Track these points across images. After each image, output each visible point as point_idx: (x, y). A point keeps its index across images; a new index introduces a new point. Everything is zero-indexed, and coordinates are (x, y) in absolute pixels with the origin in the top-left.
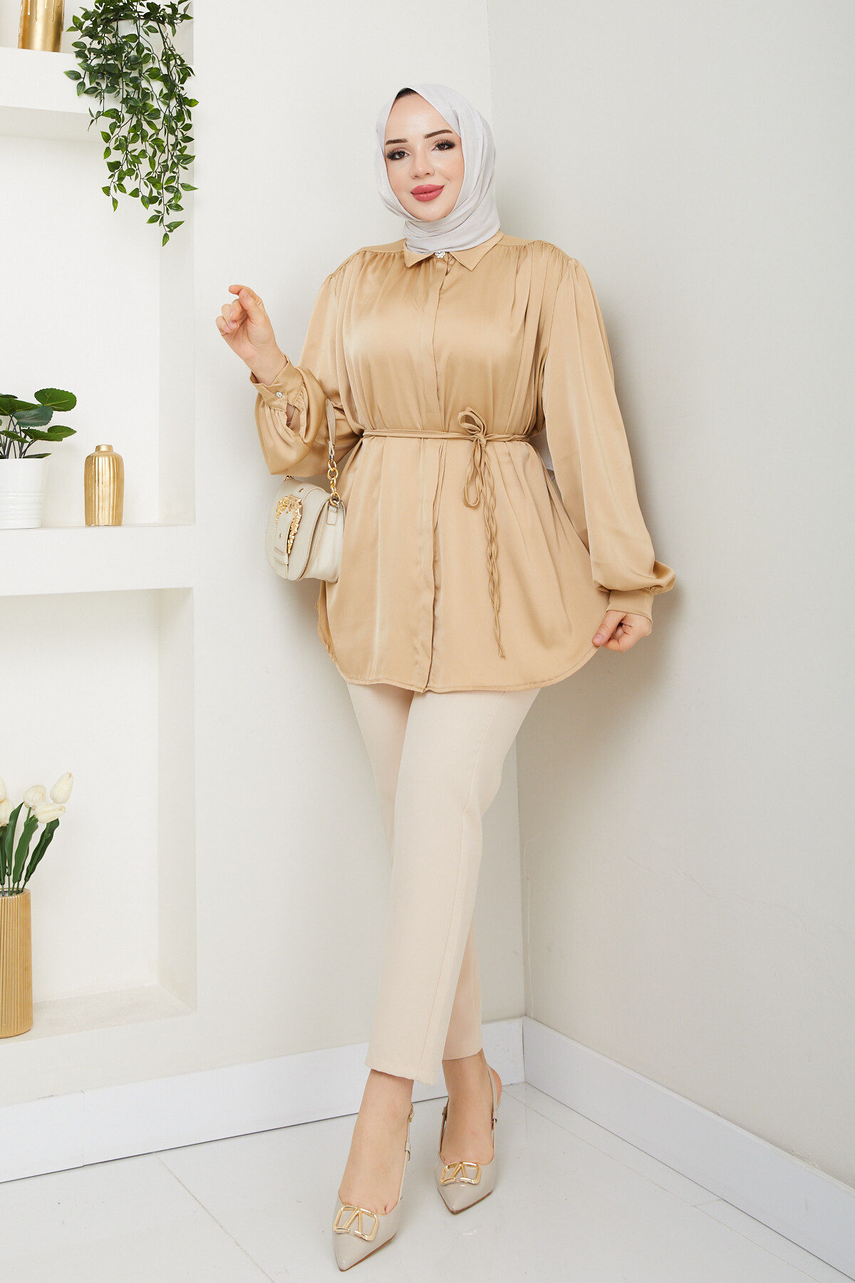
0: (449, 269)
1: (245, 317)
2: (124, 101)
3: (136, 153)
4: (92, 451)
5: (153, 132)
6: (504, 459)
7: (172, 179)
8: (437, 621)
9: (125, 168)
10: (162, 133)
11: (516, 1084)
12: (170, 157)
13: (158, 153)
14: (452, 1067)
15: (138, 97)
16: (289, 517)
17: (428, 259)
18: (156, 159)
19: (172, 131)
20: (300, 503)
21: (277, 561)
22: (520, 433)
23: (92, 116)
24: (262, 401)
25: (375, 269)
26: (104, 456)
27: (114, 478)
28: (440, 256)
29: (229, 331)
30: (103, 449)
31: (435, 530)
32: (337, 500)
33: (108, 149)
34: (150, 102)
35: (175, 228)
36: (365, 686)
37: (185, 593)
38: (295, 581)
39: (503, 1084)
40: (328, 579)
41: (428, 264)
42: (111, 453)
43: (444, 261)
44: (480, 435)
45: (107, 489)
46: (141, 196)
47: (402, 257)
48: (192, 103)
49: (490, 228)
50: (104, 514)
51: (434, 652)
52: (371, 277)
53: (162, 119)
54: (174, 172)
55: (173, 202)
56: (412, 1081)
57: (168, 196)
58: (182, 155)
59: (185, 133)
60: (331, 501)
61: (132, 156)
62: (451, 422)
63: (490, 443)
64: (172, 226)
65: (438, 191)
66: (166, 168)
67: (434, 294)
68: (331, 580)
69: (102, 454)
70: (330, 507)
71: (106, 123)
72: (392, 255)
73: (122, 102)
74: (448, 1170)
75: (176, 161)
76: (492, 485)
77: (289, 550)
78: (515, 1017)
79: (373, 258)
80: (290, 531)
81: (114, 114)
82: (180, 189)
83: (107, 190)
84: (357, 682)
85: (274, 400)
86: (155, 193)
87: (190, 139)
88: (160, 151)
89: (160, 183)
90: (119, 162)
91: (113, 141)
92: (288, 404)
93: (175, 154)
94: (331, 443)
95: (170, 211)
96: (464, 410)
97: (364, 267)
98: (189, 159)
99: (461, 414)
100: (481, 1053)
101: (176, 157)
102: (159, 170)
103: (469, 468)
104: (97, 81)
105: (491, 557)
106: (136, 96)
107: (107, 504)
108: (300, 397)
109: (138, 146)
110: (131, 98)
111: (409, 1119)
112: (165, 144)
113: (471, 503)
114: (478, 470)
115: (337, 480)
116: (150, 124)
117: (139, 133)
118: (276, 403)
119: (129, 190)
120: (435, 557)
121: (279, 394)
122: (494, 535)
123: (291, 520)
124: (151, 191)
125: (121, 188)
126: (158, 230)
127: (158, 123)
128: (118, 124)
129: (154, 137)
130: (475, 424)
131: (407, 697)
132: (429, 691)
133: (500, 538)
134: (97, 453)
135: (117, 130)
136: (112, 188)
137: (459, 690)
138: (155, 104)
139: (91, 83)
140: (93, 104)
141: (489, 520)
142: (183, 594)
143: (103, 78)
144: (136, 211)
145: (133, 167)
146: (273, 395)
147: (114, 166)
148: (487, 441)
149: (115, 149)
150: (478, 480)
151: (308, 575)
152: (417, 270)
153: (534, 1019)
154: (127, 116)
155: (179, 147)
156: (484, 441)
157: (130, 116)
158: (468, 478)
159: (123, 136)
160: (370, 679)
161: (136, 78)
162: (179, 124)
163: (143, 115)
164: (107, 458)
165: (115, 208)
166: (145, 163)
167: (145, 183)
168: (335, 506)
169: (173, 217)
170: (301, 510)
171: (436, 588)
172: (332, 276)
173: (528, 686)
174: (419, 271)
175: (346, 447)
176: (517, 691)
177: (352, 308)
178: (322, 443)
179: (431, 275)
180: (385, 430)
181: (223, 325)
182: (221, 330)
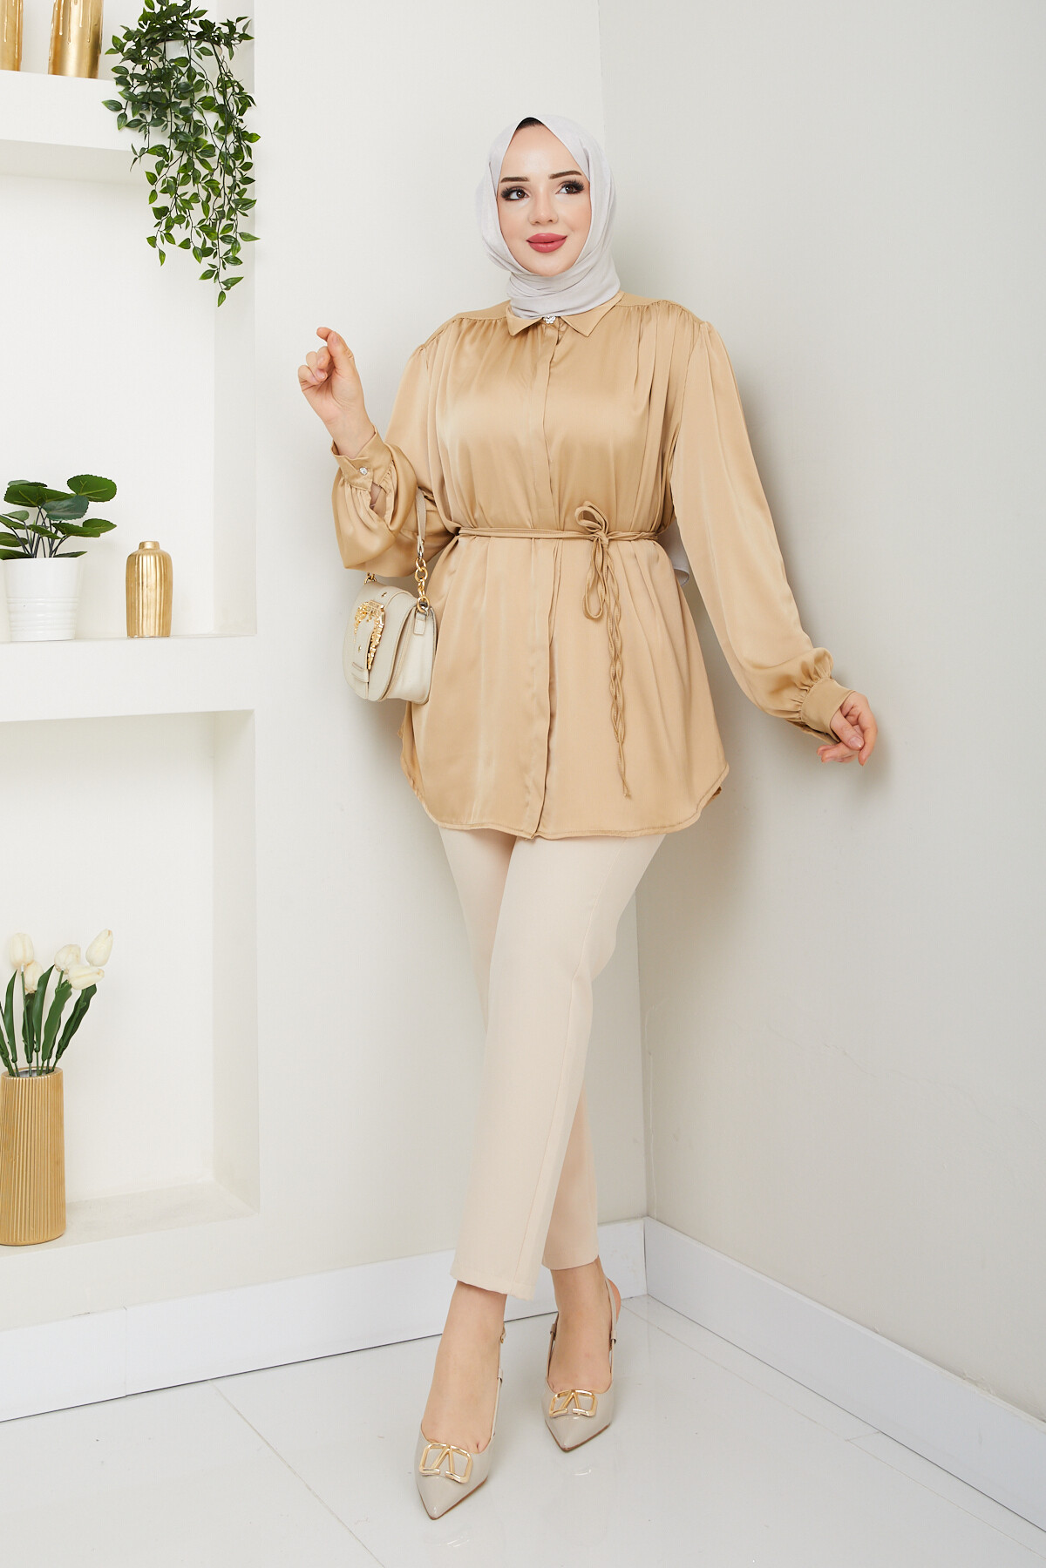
0: (560, 337)
1: (331, 368)
2: (173, 136)
3: (187, 197)
4: (135, 548)
5: (207, 172)
6: (630, 562)
7: (229, 227)
8: (551, 755)
9: (174, 215)
10: (217, 173)
11: (637, 1298)
12: (227, 202)
13: (213, 197)
14: (563, 1279)
15: (190, 131)
16: (370, 626)
17: (536, 325)
18: (210, 204)
19: (229, 171)
20: (382, 610)
21: (356, 678)
22: (648, 530)
23: (135, 153)
24: (342, 479)
25: (473, 340)
26: (149, 554)
27: (161, 579)
28: (550, 321)
29: (315, 383)
30: (148, 546)
31: (550, 646)
32: (426, 605)
33: (154, 191)
34: (203, 137)
35: (233, 285)
36: (463, 830)
37: (246, 715)
38: (376, 702)
39: (622, 1297)
41: (535, 331)
42: (158, 551)
43: (554, 326)
44: (601, 534)
45: (153, 594)
46: (192, 247)
47: (505, 323)
48: (253, 137)
49: (609, 286)
50: (149, 623)
51: (547, 791)
52: (468, 349)
53: (217, 157)
54: (232, 220)
55: (231, 254)
56: (504, 1294)
57: (224, 248)
58: (241, 199)
59: (244, 173)
60: (418, 607)
61: (182, 200)
62: (568, 519)
63: (612, 542)
64: (230, 283)
65: (559, 243)
66: (221, 215)
67: (543, 369)
68: (418, 701)
69: (147, 552)
70: (418, 614)
71: (151, 161)
72: (494, 322)
73: (170, 137)
74: (558, 1399)
75: (234, 206)
76: (616, 594)
77: (370, 666)
78: (635, 1218)
79: (471, 326)
80: (371, 643)
81: (161, 151)
82: (239, 239)
83: (152, 241)
84: (452, 826)
85: (356, 476)
86: (209, 245)
87: (250, 181)
88: (215, 194)
89: (214, 232)
90: (167, 208)
91: (160, 183)
92: (373, 483)
93: (233, 198)
94: (419, 538)
95: (227, 265)
96: (581, 505)
97: (460, 337)
98: (249, 203)
99: (579, 510)
100: (597, 1261)
101: (234, 201)
102: (214, 217)
103: (590, 574)
104: (141, 112)
105: (615, 678)
106: (187, 130)
107: (152, 611)
108: (388, 477)
109: (189, 189)
110: (181, 133)
111: (501, 1341)
112: (220, 186)
113: (593, 613)
114: (600, 575)
115: (427, 582)
116: (203, 162)
117: (190, 173)
118: (358, 481)
119: (179, 241)
120: (551, 679)
121: (362, 470)
122: (618, 652)
123: (371, 629)
124: (205, 241)
125: (169, 238)
126: (213, 287)
127: (213, 161)
128: (166, 163)
129: (208, 178)
130: (595, 521)
131: (510, 842)
132: (539, 836)
133: (625, 656)
134: (141, 550)
135: (165, 170)
136: (159, 238)
137: (574, 836)
138: (209, 139)
139: (134, 115)
140: (136, 139)
141: (614, 634)
142: (241, 719)
143: (148, 109)
144: (187, 266)
145: (183, 213)
146: (357, 471)
147: (161, 212)
148: (610, 540)
149: (161, 192)
150: (600, 587)
151: (392, 695)
152: (523, 339)
153: (657, 1220)
154: (177, 154)
155: (237, 190)
156: (606, 540)
157: (179, 153)
158: (588, 585)
159: (171, 177)
160: (471, 822)
161: (187, 109)
162: (237, 163)
163: (196, 152)
164: (152, 558)
165: (162, 262)
166: (197, 208)
167: (197, 232)
168: (422, 613)
169: (230, 272)
170: (384, 618)
171: (552, 716)
172: (422, 347)
173: (657, 830)
174: (526, 340)
175: (438, 544)
176: (641, 836)
177: (448, 386)
178: (410, 536)
179: (540, 344)
180: (488, 529)
181: (308, 375)
182: (304, 382)
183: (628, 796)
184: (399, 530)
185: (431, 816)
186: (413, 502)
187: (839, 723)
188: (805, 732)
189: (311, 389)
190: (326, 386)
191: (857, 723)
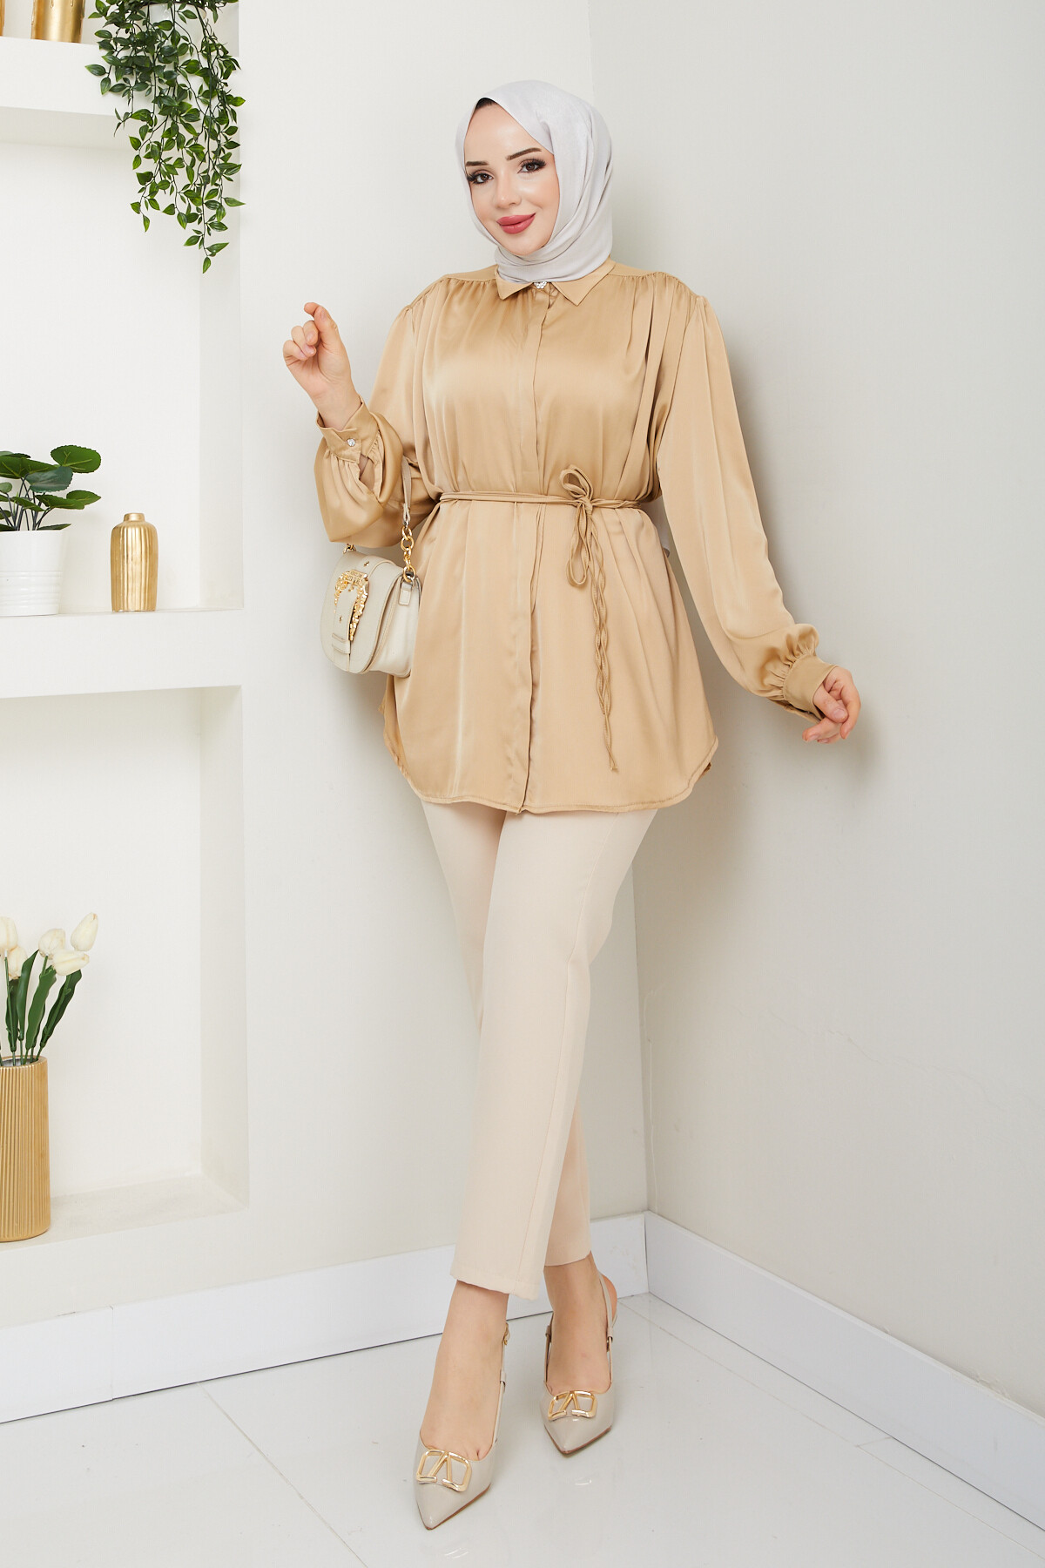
0: (551, 303)
2: (157, 100)
3: (171, 162)
4: (120, 521)
5: (192, 136)
6: (614, 529)
7: (214, 192)
8: (535, 726)
9: (158, 180)
10: (201, 138)
11: (637, 1295)
12: (211, 166)
13: (198, 162)
14: (557, 1276)
15: (174, 95)
16: (352, 596)
17: (525, 290)
18: (195, 168)
19: (213, 135)
20: (366, 579)
21: (336, 650)
22: (634, 499)
23: (119, 118)
25: (462, 299)
26: (134, 526)
27: (146, 552)
28: (540, 286)
29: (303, 358)
30: (133, 518)
31: (533, 613)
32: (411, 575)
33: (138, 156)
34: (187, 101)
35: (218, 251)
36: (445, 805)
37: (232, 692)
38: (358, 676)
39: (618, 1295)
40: (396, 673)
41: (525, 295)
42: (143, 523)
43: (545, 292)
44: (586, 500)
45: (138, 567)
46: (177, 213)
47: (495, 285)
48: (237, 101)
49: (598, 255)
50: (134, 597)
51: (531, 763)
52: (457, 308)
53: (202, 121)
54: (216, 185)
55: (216, 220)
56: (508, 1295)
57: (209, 213)
58: (226, 163)
59: (229, 137)
60: (404, 576)
61: (166, 166)
62: (552, 484)
63: (596, 509)
64: (215, 249)
65: (528, 221)
66: (206, 180)
67: (535, 330)
69: (132, 524)
70: (404, 584)
71: (134, 126)
72: (482, 283)
73: (154, 102)
74: (556, 1402)
75: (219, 171)
76: (600, 561)
77: (352, 637)
78: (636, 1212)
79: (457, 287)
80: (353, 613)
81: (145, 115)
82: (224, 204)
83: (136, 207)
84: (434, 801)
85: (344, 448)
86: (194, 210)
87: (234, 145)
88: (199, 159)
89: (199, 198)
90: (151, 173)
91: (144, 147)
92: (361, 454)
93: (217, 163)
94: (406, 507)
95: (212, 231)
96: (567, 468)
97: (449, 297)
98: (234, 168)
99: (564, 473)
100: (590, 1257)
101: (219, 166)
102: (199, 182)
103: (574, 539)
104: (125, 76)
105: (600, 647)
106: (171, 95)
107: (138, 585)
108: (375, 447)
109: (173, 154)
110: (165, 97)
111: (504, 1341)
112: (205, 151)
113: (578, 581)
114: (584, 541)
116: (187, 127)
117: (174, 138)
118: (345, 453)
119: (163, 207)
120: (532, 646)
121: (351, 442)
122: (603, 621)
123: (354, 599)
124: (189, 206)
125: (153, 204)
126: (198, 254)
127: (197, 126)
128: (150, 128)
129: (193, 143)
130: (579, 485)
131: (498, 818)
132: (526, 811)
133: (610, 625)
134: (125, 523)
135: (149, 135)
136: (143, 204)
137: (562, 811)
138: (194, 103)
139: (117, 79)
140: (119, 104)
141: (598, 601)
142: (229, 694)
143: (132, 73)
144: (171, 231)
145: (167, 179)
146: (344, 443)
147: (145, 178)
148: (594, 507)
149: (145, 157)
150: (584, 553)
151: (374, 668)
152: (513, 302)
153: (659, 1215)
154: (161, 118)
155: (222, 155)
156: (589, 507)
157: (164, 118)
158: (573, 550)
159: (155, 142)
160: (452, 796)
161: (171, 73)
162: (222, 127)
163: (180, 116)
164: (137, 530)
165: (146, 228)
166: (182, 173)
167: (182, 198)
168: (408, 583)
169: (215, 237)
170: (367, 588)
171: (534, 685)
172: (408, 308)
173: (645, 805)
174: (516, 303)
175: (422, 513)
176: (629, 811)
177: (436, 344)
178: (396, 506)
179: (530, 307)
180: (471, 492)
181: (295, 351)
182: (289, 357)
183: (615, 770)
184: (387, 502)
185: (416, 791)
186: (399, 474)
187: (822, 698)
188: (788, 710)
189: (297, 364)
190: (315, 361)
191: (840, 697)
